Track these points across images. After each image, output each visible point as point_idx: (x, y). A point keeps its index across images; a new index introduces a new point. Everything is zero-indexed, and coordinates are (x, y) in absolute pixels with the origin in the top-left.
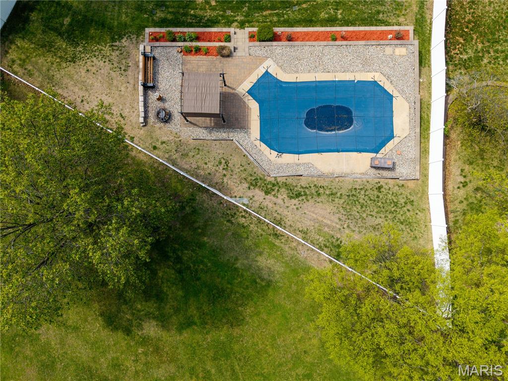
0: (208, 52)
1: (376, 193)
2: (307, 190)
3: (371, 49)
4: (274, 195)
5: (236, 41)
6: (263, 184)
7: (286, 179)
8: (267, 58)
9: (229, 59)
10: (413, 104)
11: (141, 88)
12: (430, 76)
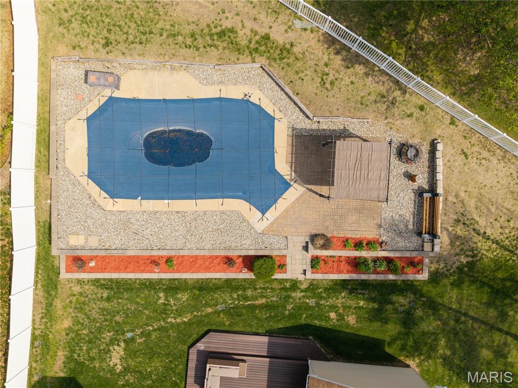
0: (345, 243)
1: (112, 37)
2: (210, 42)
3: (117, 243)
4: (256, 34)
5: (304, 261)
6: (272, 51)
7: (238, 59)
8: (262, 233)
9: (314, 232)
10: (59, 165)
11: (440, 190)
12: (37, 209)
